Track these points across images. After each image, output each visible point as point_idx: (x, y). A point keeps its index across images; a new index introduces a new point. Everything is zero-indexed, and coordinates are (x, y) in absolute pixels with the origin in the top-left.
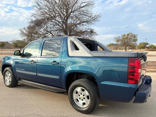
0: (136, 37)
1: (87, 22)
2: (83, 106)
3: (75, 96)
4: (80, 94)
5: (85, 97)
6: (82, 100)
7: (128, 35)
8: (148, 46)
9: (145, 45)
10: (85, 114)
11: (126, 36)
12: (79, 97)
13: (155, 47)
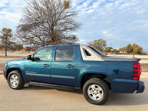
0: (106, 43)
1: (70, 29)
2: (96, 99)
3: (89, 92)
4: (94, 90)
5: (98, 92)
6: (96, 94)
7: (99, 41)
8: (112, 50)
9: (109, 49)
10: (98, 105)
11: (97, 41)
12: (93, 92)
13: (117, 51)
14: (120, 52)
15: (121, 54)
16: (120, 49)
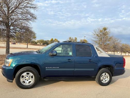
13: (36, 42)
14: (38, 44)
15: (38, 45)
16: (38, 41)
